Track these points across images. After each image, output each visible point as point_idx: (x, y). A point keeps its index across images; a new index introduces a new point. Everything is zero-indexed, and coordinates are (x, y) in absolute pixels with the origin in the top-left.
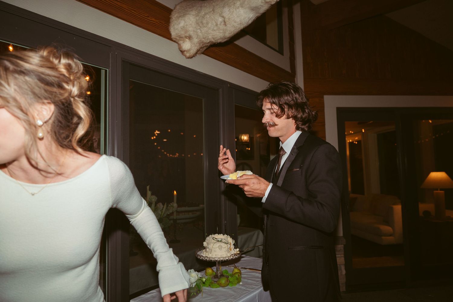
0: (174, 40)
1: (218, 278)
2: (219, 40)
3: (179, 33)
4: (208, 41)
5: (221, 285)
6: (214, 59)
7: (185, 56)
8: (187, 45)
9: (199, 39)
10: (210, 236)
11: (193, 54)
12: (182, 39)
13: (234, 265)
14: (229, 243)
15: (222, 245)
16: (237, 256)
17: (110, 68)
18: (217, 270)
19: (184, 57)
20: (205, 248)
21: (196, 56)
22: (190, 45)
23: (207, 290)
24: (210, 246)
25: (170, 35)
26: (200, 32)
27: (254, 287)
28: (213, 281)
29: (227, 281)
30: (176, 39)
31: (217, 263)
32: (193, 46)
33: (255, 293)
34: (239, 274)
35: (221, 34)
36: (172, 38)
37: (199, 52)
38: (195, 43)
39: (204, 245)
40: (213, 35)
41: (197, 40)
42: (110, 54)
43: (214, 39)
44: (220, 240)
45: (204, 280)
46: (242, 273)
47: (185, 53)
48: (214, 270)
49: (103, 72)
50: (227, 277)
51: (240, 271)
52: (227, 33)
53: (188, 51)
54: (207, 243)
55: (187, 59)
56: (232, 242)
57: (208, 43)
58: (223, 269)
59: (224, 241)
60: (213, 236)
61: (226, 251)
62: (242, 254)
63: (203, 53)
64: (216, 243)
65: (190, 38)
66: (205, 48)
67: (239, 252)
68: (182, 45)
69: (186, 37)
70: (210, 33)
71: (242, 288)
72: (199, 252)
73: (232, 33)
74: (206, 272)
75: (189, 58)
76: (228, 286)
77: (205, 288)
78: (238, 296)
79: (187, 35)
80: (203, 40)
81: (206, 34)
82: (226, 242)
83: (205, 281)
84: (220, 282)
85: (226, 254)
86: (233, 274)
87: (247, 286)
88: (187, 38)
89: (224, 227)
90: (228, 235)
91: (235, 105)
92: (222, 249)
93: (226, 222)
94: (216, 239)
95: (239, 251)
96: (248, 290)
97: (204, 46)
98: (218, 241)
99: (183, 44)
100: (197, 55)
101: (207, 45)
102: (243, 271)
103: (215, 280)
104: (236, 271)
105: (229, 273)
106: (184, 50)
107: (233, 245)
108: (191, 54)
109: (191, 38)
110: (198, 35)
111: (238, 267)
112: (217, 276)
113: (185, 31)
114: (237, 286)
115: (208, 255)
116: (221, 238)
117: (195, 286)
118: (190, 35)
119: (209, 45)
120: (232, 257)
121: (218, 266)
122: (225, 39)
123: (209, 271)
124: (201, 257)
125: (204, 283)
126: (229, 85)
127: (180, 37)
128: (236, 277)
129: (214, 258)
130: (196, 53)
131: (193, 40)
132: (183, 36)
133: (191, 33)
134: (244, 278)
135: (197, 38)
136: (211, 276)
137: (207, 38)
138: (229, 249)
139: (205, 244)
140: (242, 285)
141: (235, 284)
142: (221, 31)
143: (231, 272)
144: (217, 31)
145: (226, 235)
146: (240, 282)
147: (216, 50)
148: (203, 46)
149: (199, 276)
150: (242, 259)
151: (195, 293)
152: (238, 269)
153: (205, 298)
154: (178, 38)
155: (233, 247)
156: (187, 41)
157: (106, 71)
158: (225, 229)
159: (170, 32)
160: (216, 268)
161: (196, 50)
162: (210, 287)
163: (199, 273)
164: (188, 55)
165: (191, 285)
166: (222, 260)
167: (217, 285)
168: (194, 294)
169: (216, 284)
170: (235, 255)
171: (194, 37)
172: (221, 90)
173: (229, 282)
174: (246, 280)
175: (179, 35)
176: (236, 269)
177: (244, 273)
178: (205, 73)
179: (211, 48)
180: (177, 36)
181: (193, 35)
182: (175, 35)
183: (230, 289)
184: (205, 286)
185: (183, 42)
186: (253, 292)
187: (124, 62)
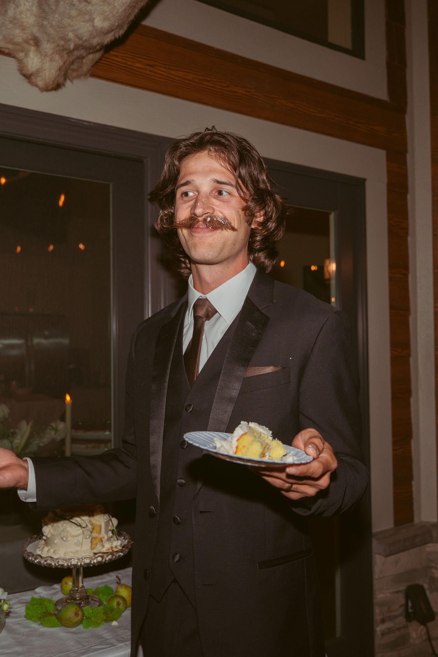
18: (74, 585)
55: (46, 94)
63: (93, 76)
76: (80, 626)
141: (98, 622)
146: (112, 620)
162: (40, 623)
167: (56, 621)
172: (147, 161)
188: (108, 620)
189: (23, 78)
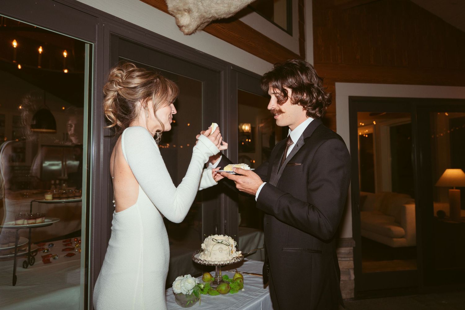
0: (171, 12)
1: (218, 284)
2: (222, 15)
3: (177, 6)
4: (210, 16)
5: (220, 293)
6: (216, 37)
7: (183, 31)
8: (185, 20)
9: (200, 13)
10: (209, 237)
11: (192, 31)
12: (181, 12)
13: (236, 269)
14: (231, 245)
15: (222, 247)
16: (239, 259)
17: (96, 42)
18: (216, 275)
19: (182, 33)
20: (202, 251)
21: (195, 33)
22: (189, 20)
23: (204, 298)
24: (210, 248)
25: (167, 6)
26: (201, 4)
27: (258, 293)
28: (212, 287)
29: (228, 287)
30: (173, 12)
31: (216, 267)
32: (192, 21)
33: (259, 301)
34: (241, 280)
35: (226, 9)
36: (168, 11)
37: (199, 28)
38: (196, 18)
39: (202, 248)
40: (216, 10)
41: (197, 14)
42: (97, 26)
43: (217, 14)
44: (220, 242)
45: (202, 286)
46: (244, 279)
47: (184, 28)
48: (212, 275)
49: (87, 47)
50: (227, 283)
51: (242, 276)
52: (233, 7)
53: (187, 26)
54: (206, 244)
55: (186, 36)
56: (233, 244)
57: (210, 18)
58: (223, 274)
59: (224, 242)
60: (212, 237)
61: (227, 253)
62: (244, 257)
63: (203, 30)
64: (216, 245)
65: (189, 11)
66: (206, 24)
67: (241, 255)
68: (179, 19)
69: (185, 10)
70: (212, 6)
71: (245, 295)
72: (196, 255)
73: (238, 8)
74: (203, 278)
75: (187, 34)
76: (229, 293)
77: (203, 296)
78: (241, 304)
79: (186, 8)
80: (205, 14)
81: (208, 8)
82: (227, 243)
83: (204, 287)
84: (220, 289)
85: (227, 257)
86: (234, 280)
87: (250, 293)
88: (186, 12)
89: (223, 227)
90: (229, 236)
91: (238, 90)
92: (223, 251)
93: (226, 221)
94: (216, 240)
95: (242, 253)
96: (251, 298)
97: (206, 21)
98: (219, 243)
99: (182, 18)
100: (197, 31)
101: (209, 20)
102: (245, 276)
103: (214, 286)
104: (238, 276)
105: (230, 278)
106: (182, 25)
107: (235, 247)
108: (190, 30)
109: (191, 12)
110: (198, 9)
111: (239, 272)
112: (217, 282)
113: (184, 3)
114: (239, 293)
115: (207, 258)
116: (222, 240)
117: (192, 293)
118: (189, 8)
119: (211, 20)
120: (234, 261)
121: (218, 271)
122: (230, 14)
123: (207, 276)
124: (199, 261)
125: (202, 290)
126: (232, 67)
127: (178, 10)
128: (238, 283)
129: (214, 262)
130: (196, 29)
131: (193, 14)
132: (182, 9)
133: (191, 6)
134: (247, 284)
135: (197, 12)
136: (210, 283)
137: (209, 12)
138: (230, 252)
139: (203, 246)
140: (244, 292)
141: (237, 290)
142: (226, 5)
143: (232, 277)
144: (221, 5)
145: (227, 236)
146: (242, 289)
147: (218, 27)
148: (204, 21)
149: (196, 282)
150: (245, 263)
151: (192, 302)
152: (240, 274)
153: (203, 306)
154: (175, 11)
155: (234, 249)
156: (185, 15)
157: (91, 45)
158: (225, 230)
159: (166, 4)
160: (215, 273)
161: (196, 25)
162: (208, 294)
163: (197, 279)
164: (186, 31)
165: (187, 293)
166: (223, 264)
167: (217, 292)
168: (190, 303)
169: (215, 291)
170: (237, 258)
171: (194, 10)
172: (222, 73)
173: (229, 289)
174: (249, 286)
175: (177, 8)
176: (238, 274)
177: (246, 279)
178: (205, 52)
179: (213, 24)
180: (174, 9)
181: (192, 8)
182: (172, 7)
183: (231, 296)
184: (203, 293)
185: (182, 16)
186: (257, 299)
187: (113, 36)
188: (241, 289)
189: (178, 27)
